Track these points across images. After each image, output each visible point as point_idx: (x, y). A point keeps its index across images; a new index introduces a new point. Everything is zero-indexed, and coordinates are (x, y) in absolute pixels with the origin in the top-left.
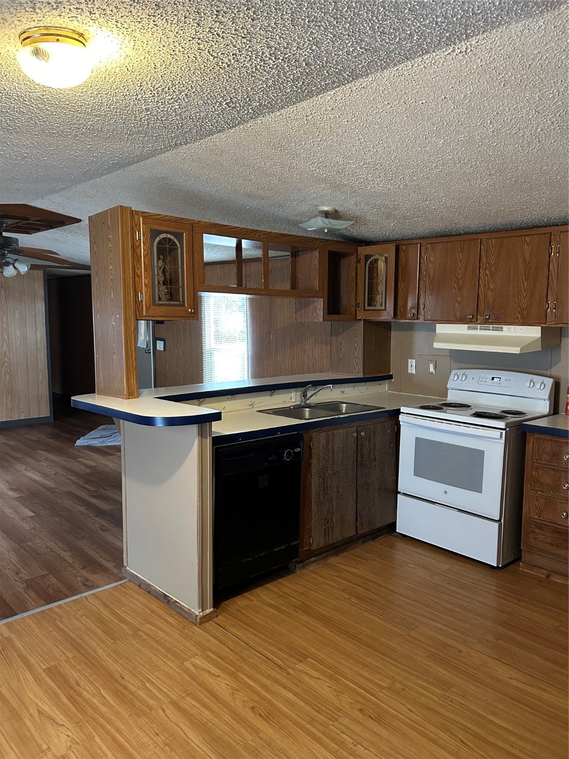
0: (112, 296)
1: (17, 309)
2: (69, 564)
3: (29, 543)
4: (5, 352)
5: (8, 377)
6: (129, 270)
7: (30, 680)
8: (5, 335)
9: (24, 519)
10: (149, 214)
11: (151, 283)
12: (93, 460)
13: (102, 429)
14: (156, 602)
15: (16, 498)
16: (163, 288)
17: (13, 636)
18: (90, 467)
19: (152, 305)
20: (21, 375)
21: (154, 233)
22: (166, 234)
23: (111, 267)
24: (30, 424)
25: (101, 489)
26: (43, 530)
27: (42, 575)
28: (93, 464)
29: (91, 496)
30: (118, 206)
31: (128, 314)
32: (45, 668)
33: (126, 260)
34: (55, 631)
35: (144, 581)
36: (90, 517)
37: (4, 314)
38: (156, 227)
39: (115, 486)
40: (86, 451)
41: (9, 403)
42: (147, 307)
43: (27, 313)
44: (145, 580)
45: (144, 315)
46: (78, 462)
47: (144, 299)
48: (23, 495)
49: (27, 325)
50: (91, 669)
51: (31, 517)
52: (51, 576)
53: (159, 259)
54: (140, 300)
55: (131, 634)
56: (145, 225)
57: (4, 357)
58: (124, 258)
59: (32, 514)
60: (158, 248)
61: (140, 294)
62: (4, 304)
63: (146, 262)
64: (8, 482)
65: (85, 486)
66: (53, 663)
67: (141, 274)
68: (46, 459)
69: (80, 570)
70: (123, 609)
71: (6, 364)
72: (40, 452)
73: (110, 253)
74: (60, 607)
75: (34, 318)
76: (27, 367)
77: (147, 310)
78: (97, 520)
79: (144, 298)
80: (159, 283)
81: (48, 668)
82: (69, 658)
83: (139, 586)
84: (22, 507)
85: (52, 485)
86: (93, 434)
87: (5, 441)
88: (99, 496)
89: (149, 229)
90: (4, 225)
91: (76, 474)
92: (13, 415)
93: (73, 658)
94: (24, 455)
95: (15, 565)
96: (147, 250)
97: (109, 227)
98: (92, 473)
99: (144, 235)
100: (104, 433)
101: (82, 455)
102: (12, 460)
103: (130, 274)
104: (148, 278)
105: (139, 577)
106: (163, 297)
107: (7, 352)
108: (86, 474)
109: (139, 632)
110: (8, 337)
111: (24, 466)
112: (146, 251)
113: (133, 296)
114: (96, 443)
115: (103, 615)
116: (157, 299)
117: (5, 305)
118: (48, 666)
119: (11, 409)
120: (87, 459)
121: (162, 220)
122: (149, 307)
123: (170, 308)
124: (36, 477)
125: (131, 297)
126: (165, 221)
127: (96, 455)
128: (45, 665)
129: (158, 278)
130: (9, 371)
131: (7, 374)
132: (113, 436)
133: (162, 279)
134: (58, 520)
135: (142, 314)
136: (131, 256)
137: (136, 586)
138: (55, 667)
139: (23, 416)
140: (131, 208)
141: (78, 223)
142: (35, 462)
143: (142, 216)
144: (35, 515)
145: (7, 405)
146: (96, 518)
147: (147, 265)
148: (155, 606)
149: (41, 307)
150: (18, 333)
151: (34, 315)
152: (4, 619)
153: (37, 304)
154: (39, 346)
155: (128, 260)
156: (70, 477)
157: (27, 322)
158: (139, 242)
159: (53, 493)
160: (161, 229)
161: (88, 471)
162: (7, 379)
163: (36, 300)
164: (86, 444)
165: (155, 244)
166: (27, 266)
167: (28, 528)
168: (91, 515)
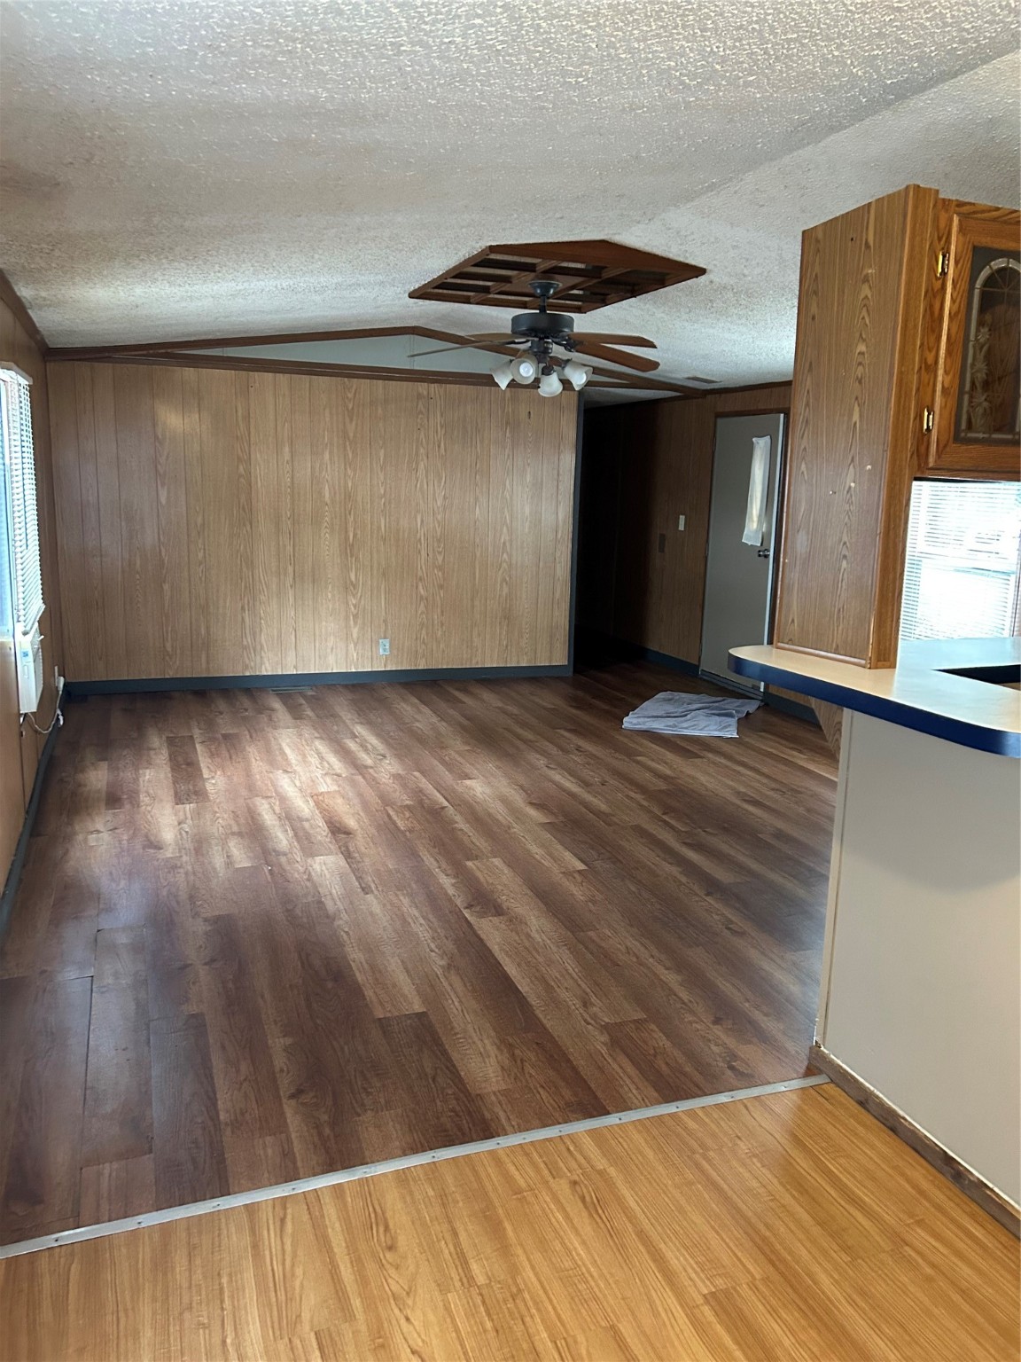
0: (856, 417)
1: (529, 465)
2: (684, 1003)
3: (591, 934)
4: (504, 543)
5: (506, 590)
6: (914, 351)
7: (680, 1322)
8: (506, 513)
9: (568, 874)
10: (971, 209)
11: (956, 386)
12: (666, 763)
13: (664, 700)
14: (922, 1166)
15: (543, 825)
16: (981, 398)
17: (612, 1171)
18: (665, 778)
19: (951, 440)
20: (526, 587)
21: (980, 255)
22: (1005, 259)
23: (862, 348)
24: (534, 677)
25: (699, 830)
26: (610, 907)
27: (634, 1020)
28: (668, 772)
29: (685, 843)
30: (908, 187)
31: (898, 462)
32: (706, 1292)
33: (910, 325)
34: (700, 1183)
35: (877, 1097)
36: (697, 895)
37: (508, 474)
38: (986, 241)
39: (725, 829)
40: (646, 742)
41: (503, 637)
42: (941, 446)
43: (545, 473)
44: (881, 1095)
45: (931, 465)
46: (638, 762)
47: (936, 427)
48: (556, 821)
49: (544, 494)
50: (819, 1332)
51: (580, 872)
52: (653, 1027)
53: (981, 324)
54: (925, 427)
55: (887, 1249)
56: (964, 235)
57: (503, 553)
58: (907, 321)
59: (581, 867)
60: (983, 295)
61: (926, 413)
62: (509, 455)
63: (954, 331)
64: (521, 787)
65: (665, 817)
66: (720, 1282)
67: (936, 362)
68: (578, 749)
69: (711, 1026)
70: (842, 1161)
71: (504, 565)
72: (563, 732)
73: (864, 312)
74: (691, 1113)
75: (555, 483)
76: (537, 573)
77: (939, 454)
78: (712, 902)
79: (936, 422)
80: (973, 384)
81: (712, 1294)
82: (755, 1279)
83: (861, 1103)
84: (560, 847)
85: (604, 807)
86: (649, 707)
87: (500, 704)
88: (699, 847)
89: (970, 246)
90: (552, 292)
91: (642, 789)
92: (509, 658)
93: (763, 1279)
94: (539, 737)
95: (576, 981)
96: (958, 301)
97: (867, 246)
98: (669, 790)
99: (957, 262)
100: (670, 708)
101: (641, 749)
102: (522, 746)
103: (914, 361)
104: (951, 373)
105: (862, 1084)
106: (978, 421)
107: (508, 544)
108: (660, 791)
109: (906, 1248)
110: (512, 516)
111: (543, 758)
112: (957, 304)
113: (915, 419)
114: (659, 726)
115: (797, 1167)
116: (964, 426)
117: (511, 457)
118: (714, 1290)
119: (507, 647)
120: (653, 760)
121: (1005, 222)
122: (945, 446)
123: (993, 449)
124: (570, 785)
125: (909, 420)
126: (1011, 224)
127: (668, 753)
128: (706, 1286)
129: (972, 374)
130: (508, 579)
131: (504, 584)
132: (689, 717)
133: (981, 376)
134: (633, 889)
135: (927, 462)
136: (924, 316)
137: (854, 1103)
138: (726, 1292)
139: (525, 660)
140: (937, 191)
141: (697, 277)
142: (561, 753)
143: (958, 214)
144: (586, 868)
145: (500, 640)
146: (708, 898)
147: (952, 340)
148: (920, 1173)
149: (568, 462)
150: (527, 510)
151: (556, 476)
152: (585, 1119)
153: (562, 457)
154: (559, 536)
155: (915, 326)
156: (632, 794)
157: (544, 490)
158: (940, 282)
159: (609, 825)
160: (996, 246)
161: (663, 786)
162: (504, 593)
163: (562, 447)
164: (644, 727)
165: (978, 285)
166: (586, 373)
167: (582, 898)
168: (696, 888)
